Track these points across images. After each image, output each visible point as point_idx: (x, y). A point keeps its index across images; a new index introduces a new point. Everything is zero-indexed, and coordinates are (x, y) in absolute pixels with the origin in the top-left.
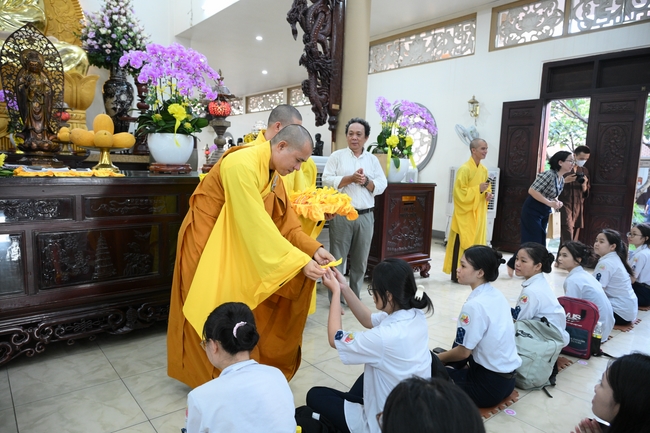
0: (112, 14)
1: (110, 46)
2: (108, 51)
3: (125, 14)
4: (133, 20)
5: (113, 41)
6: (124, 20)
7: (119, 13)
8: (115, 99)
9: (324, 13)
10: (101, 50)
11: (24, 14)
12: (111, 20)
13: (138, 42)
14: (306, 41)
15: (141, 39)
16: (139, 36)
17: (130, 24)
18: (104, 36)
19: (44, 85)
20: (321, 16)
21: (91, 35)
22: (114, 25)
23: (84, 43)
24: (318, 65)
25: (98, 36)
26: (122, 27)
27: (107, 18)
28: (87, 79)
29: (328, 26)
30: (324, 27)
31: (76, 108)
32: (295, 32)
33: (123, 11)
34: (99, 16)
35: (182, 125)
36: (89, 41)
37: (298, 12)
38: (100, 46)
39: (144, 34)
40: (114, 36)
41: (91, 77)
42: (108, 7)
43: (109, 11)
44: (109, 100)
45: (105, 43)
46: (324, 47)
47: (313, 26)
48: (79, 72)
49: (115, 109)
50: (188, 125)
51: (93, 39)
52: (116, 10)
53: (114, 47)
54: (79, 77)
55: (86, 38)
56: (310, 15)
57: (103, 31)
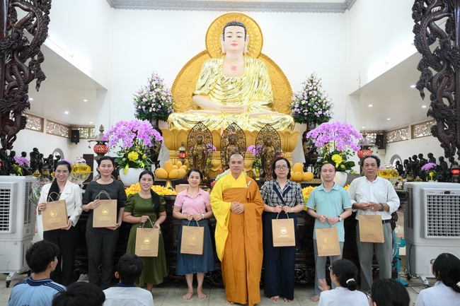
0: (309, 91)
1: (307, 111)
2: (306, 114)
3: (316, 90)
4: (321, 92)
5: (309, 107)
6: (315, 93)
7: (313, 89)
8: (309, 142)
9: (448, 76)
10: (302, 114)
11: (263, 101)
12: (308, 95)
13: (324, 105)
14: (432, 98)
15: (326, 103)
16: (324, 101)
17: (319, 95)
18: (304, 105)
19: (272, 151)
20: (446, 80)
21: (297, 106)
22: (310, 97)
23: (293, 111)
24: (443, 114)
25: (300, 105)
26: (314, 98)
27: (306, 94)
28: (293, 134)
29: (452, 84)
30: (448, 86)
31: (287, 151)
32: (423, 95)
33: (315, 88)
34: (301, 94)
35: (339, 166)
36: (295, 109)
37: (424, 81)
38: (301, 111)
39: (328, 100)
40: (309, 104)
41: (296, 132)
42: (307, 87)
43: (307, 90)
44: (305, 143)
45: (304, 109)
46: (449, 100)
47: (438, 87)
48: (289, 130)
49: (309, 149)
50: (343, 166)
51: (298, 108)
52: (311, 88)
53: (309, 111)
54: (289, 133)
55: (294, 108)
56: (435, 81)
57: (303, 102)
